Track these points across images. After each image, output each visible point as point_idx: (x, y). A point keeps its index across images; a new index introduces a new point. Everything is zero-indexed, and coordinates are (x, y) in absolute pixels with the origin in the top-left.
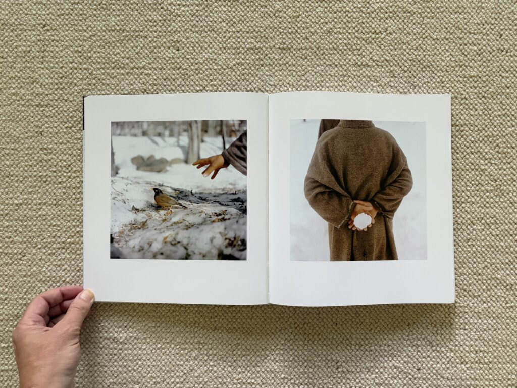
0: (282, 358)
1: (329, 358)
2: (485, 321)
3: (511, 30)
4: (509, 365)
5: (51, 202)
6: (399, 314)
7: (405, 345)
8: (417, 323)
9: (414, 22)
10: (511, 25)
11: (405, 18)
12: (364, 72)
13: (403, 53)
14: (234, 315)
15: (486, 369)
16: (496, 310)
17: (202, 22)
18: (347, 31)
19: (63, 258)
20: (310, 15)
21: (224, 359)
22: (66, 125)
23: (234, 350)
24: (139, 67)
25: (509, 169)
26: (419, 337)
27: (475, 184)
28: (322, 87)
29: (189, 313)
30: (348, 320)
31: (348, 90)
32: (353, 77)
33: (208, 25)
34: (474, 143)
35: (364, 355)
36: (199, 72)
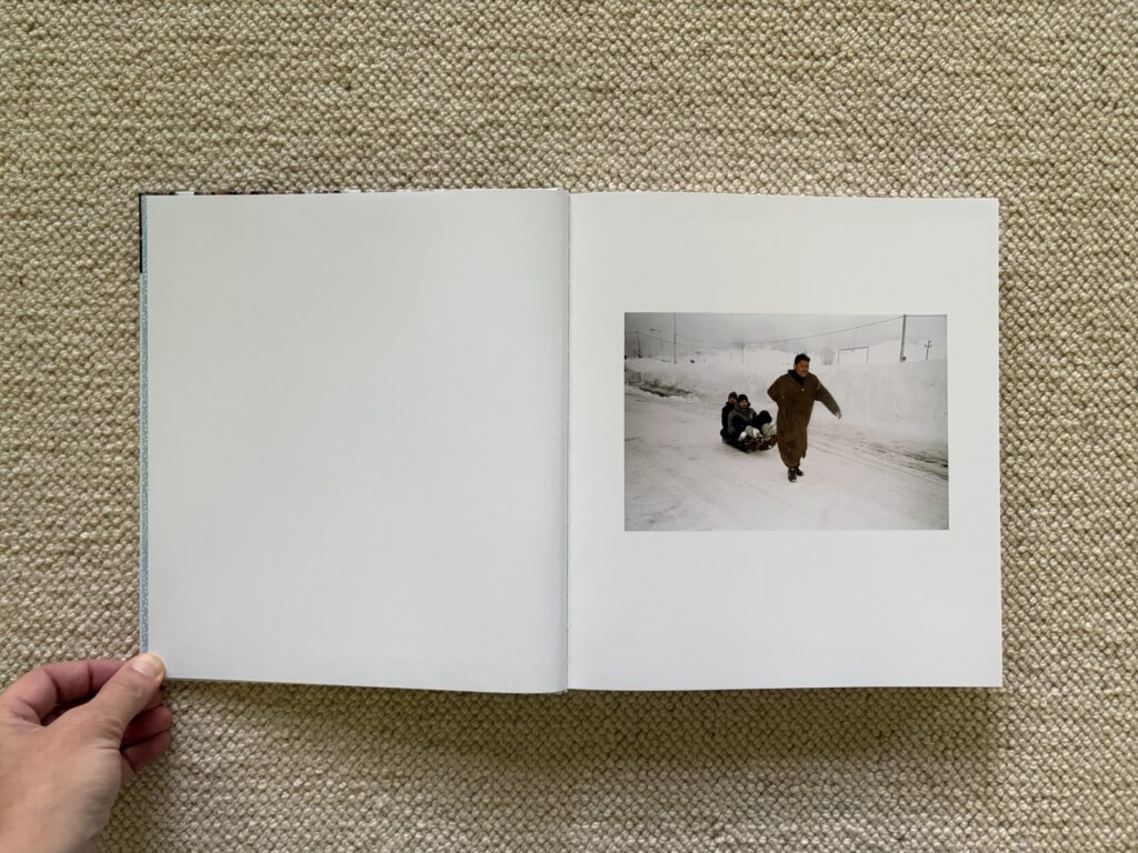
0: (585, 813)
1: (695, 812)
2: (1055, 729)
3: (1125, 56)
4: (1107, 830)
5: (42, 444)
6: (859, 712)
7: (870, 784)
8: (899, 733)
9: (902, 32)
10: (1125, 43)
11: (882, 22)
12: (785, 147)
13: (876, 106)
14: (475, 712)
15: (1054, 838)
16: (1081, 703)
17: (405, 22)
18: (747, 51)
19: (70, 575)
20: (660, 12)
21: (451, 815)
22: (79, 263)
23: (474, 794)
24: (256, 127)
25: (1116, 379)
26: (903, 765)
27: (1038, 413)
28: (688, 182)
29: (368, 708)
30: (740, 725)
31: (748, 189)
32: (760, 159)
33: (421, 30)
34: (1037, 316)
35: (776, 806)
36: (398, 142)
